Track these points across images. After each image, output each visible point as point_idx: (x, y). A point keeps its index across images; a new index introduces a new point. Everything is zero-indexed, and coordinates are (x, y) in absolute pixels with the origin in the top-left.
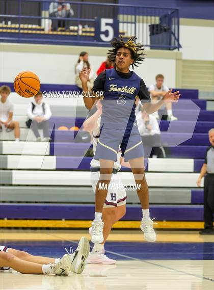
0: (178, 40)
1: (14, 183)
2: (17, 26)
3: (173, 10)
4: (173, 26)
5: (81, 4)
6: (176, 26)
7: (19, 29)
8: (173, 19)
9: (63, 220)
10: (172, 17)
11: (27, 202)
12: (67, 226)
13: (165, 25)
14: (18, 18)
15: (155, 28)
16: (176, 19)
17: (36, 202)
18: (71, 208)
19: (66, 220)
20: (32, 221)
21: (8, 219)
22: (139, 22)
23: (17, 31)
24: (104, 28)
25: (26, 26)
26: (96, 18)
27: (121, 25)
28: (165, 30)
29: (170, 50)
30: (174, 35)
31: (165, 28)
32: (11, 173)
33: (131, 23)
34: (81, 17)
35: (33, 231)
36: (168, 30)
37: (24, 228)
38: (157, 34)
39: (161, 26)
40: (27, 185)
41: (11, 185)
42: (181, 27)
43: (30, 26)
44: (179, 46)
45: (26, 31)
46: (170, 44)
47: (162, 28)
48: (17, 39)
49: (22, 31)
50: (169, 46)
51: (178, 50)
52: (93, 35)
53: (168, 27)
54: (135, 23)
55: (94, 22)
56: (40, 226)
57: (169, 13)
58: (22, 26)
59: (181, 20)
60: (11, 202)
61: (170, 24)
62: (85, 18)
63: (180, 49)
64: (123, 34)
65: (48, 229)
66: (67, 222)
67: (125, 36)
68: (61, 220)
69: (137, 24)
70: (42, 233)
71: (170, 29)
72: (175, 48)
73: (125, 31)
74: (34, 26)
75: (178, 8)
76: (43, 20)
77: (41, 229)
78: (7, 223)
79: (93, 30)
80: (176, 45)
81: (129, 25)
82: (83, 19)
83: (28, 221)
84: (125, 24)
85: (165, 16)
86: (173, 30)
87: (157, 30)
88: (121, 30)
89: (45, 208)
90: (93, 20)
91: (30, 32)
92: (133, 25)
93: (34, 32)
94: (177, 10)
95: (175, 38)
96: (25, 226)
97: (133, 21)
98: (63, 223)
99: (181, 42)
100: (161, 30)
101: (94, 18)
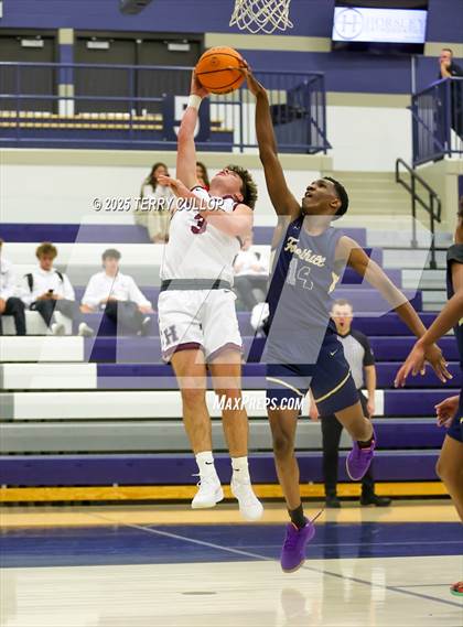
0: (324, 135)
1: (17, 416)
2: (13, 115)
3: (312, 78)
4: (313, 108)
5: (136, 70)
6: (320, 108)
7: (17, 120)
8: (313, 94)
9: (115, 485)
10: (312, 91)
11: (43, 453)
12: (123, 497)
13: (297, 106)
14: (16, 99)
15: (279, 112)
16: (319, 94)
17: (61, 453)
18: (131, 463)
19: (120, 485)
20: (55, 489)
21: (9, 487)
22: (248, 102)
23: (14, 125)
24: (179, 115)
25: (30, 115)
26: (164, 95)
27: (213, 108)
28: (299, 116)
29: (308, 153)
30: (316, 125)
31: (300, 111)
32: (12, 398)
33: (233, 103)
34: (136, 96)
35: (56, 508)
36: (304, 116)
37: (38, 504)
38: (283, 122)
39: (290, 108)
40: (43, 421)
41: (11, 421)
42: (329, 109)
43: (38, 115)
44: (326, 146)
45: (30, 125)
46: (309, 142)
47: (293, 111)
48: (14, 140)
49: (22, 125)
50: (306, 146)
51: (325, 153)
52: (159, 127)
53: (304, 110)
54: (240, 104)
55: (160, 102)
56: (71, 498)
57: (306, 82)
58: (22, 115)
59: (330, 95)
60: (11, 454)
61: (307, 104)
62: (143, 96)
63: (329, 151)
64: (218, 124)
65: (86, 503)
66: (124, 489)
67: (222, 128)
68: (111, 485)
69: (244, 105)
70: (73, 511)
71: (308, 113)
72: (318, 150)
73: (221, 118)
74: (46, 115)
75: (321, 73)
76: (62, 103)
77: (72, 503)
78: (7, 494)
79: (159, 118)
80: (321, 144)
81: (229, 106)
82: (139, 99)
83: (48, 489)
84: (222, 106)
85: (298, 89)
86: (313, 115)
87: (283, 115)
88: (213, 118)
89: (79, 463)
90: (160, 99)
91: (38, 125)
92: (237, 107)
93: (46, 125)
94: (321, 76)
95: (318, 130)
96: (41, 499)
97: (237, 99)
98: (115, 492)
99: (329, 138)
100: (291, 115)
101: (161, 97)
